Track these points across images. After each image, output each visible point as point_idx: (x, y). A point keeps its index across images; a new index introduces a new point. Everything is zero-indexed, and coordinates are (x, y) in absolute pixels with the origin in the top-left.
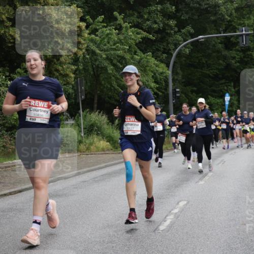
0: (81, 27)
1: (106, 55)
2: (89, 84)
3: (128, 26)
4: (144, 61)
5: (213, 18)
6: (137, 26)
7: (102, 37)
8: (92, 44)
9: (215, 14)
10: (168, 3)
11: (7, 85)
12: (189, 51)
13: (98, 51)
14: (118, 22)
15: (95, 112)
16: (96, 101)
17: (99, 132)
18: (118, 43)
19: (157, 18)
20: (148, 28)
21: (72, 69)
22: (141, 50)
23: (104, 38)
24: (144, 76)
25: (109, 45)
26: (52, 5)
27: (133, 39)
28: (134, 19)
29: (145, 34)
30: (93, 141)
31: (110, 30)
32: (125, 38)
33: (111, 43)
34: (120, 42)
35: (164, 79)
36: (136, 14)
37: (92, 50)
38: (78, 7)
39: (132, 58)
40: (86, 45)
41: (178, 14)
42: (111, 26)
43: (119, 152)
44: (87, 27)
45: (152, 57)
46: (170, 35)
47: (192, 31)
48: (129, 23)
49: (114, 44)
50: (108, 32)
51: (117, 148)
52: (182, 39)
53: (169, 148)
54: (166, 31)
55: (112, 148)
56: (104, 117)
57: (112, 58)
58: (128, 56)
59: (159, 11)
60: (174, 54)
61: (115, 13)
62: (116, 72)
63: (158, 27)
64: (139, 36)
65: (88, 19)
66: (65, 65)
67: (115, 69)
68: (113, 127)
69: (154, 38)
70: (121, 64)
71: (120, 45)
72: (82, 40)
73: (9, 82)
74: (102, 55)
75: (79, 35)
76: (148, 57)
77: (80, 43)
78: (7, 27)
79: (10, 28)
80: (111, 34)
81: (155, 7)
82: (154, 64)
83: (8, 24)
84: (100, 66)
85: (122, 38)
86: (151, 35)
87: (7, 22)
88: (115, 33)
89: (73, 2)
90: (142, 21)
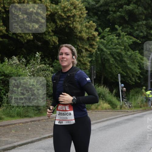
0: (95, 35)
1: (110, 52)
2: (98, 69)
3: (125, 34)
4: (133, 56)
6: (130, 34)
7: (108, 41)
8: (101, 45)
10: (151, 20)
11: (49, 70)
13: (105, 50)
14: (118, 32)
15: (101, 86)
16: (102, 79)
17: (104, 98)
18: (117, 44)
19: (143, 29)
20: (137, 35)
21: (88, 60)
22: (132, 49)
23: (109, 42)
24: (133, 65)
25: (111, 46)
26: (78, 22)
27: (127, 42)
28: (128, 30)
29: (134, 39)
30: (100, 104)
31: (113, 36)
32: (122, 41)
33: (113, 45)
37: (101, 49)
38: (94, 22)
39: (126, 54)
40: (97, 46)
42: (113, 34)
43: (115, 111)
44: (99, 35)
45: (139, 53)
48: (125, 32)
49: (115, 45)
50: (111, 38)
51: (114, 108)
53: (147, 109)
54: (149, 37)
55: (111, 108)
56: (107, 89)
57: (114, 54)
58: (123, 53)
59: (144, 25)
61: (116, 26)
62: (115, 62)
63: (143, 35)
64: (131, 40)
65: (99, 30)
66: (84, 57)
67: (115, 61)
68: (112, 95)
69: (140, 42)
70: (119, 57)
71: (119, 46)
72: (95, 43)
73: (51, 68)
74: (108, 52)
75: (94, 40)
76: (136, 54)
77: (94, 45)
78: (51, 36)
79: (53, 37)
80: (113, 39)
81: (142, 22)
82: (140, 57)
83: (52, 34)
84: (106, 58)
85: (120, 42)
86: (139, 41)
87: (51, 33)
88: (116, 38)
89: (90, 19)
90: (133, 31)
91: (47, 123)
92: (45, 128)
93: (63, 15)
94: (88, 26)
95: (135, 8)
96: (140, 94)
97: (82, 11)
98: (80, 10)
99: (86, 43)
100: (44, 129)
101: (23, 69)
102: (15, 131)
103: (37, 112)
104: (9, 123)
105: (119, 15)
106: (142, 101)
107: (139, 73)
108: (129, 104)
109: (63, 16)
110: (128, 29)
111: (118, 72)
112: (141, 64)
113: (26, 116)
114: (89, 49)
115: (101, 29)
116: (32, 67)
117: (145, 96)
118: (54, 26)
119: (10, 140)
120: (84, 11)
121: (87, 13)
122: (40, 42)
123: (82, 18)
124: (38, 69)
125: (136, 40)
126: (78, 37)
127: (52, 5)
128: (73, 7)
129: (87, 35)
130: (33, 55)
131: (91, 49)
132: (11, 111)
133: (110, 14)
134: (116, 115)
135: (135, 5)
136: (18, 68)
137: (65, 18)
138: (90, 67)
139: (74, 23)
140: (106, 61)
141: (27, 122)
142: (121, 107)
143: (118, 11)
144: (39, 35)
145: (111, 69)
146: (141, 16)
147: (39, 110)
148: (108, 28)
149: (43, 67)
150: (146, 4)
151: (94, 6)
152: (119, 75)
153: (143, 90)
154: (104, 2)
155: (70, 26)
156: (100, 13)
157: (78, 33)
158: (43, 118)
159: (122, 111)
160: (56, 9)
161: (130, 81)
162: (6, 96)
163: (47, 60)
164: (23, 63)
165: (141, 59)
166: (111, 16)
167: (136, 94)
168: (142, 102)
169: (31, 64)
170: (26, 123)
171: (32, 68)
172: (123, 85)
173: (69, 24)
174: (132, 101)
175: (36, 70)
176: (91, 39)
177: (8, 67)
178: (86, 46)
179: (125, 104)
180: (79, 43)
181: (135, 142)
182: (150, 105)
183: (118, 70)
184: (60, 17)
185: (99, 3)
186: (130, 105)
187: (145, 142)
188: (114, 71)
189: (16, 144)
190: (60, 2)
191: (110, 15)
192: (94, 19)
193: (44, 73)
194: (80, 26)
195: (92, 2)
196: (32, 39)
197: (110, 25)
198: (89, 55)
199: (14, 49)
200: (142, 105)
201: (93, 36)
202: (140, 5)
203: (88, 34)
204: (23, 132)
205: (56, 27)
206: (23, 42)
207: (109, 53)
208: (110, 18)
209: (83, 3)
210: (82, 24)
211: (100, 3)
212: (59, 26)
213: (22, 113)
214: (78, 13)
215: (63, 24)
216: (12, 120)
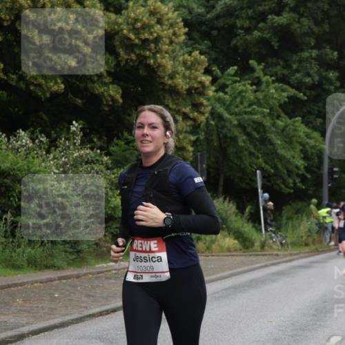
0: (204, 82)
1: (238, 120)
2: (213, 159)
3: (270, 80)
4: (290, 130)
6: (283, 80)
7: (233, 96)
8: (218, 105)
10: (328, 47)
11: (102, 161)
13: (226, 115)
14: (256, 75)
15: (218, 198)
16: (221, 183)
17: (224, 226)
18: (254, 104)
19: (311, 68)
20: (297, 83)
21: (190, 141)
22: (286, 113)
23: (236, 98)
24: (289, 150)
25: (241, 107)
26: (166, 53)
27: (275, 98)
28: (278, 69)
29: (292, 92)
30: (216, 238)
31: (244, 85)
32: (265, 96)
33: (246, 104)
34: (258, 102)
35: (317, 154)
36: (281, 63)
37: (219, 113)
38: (201, 53)
39: (274, 125)
40: (210, 108)
41: (341, 62)
42: (246, 80)
43: (251, 253)
44: (213, 82)
45: (302, 123)
48: (271, 76)
49: (250, 105)
50: (240, 88)
51: (247, 248)
53: (321, 250)
54: (324, 87)
55: (241, 248)
56: (231, 205)
57: (246, 125)
58: (268, 122)
59: (314, 59)
61: (251, 62)
62: (250, 144)
63: (311, 82)
64: (285, 94)
65: (215, 70)
66: (181, 134)
67: (250, 140)
68: (243, 219)
69: (306, 98)
70: (258, 132)
71: (258, 106)
72: (204, 101)
73: (105, 158)
74: (232, 120)
75: (202, 94)
76: (296, 124)
77: (201, 104)
78: (106, 84)
79: (111, 86)
80: (246, 91)
81: (310, 53)
82: (304, 132)
83: (107, 80)
84: (229, 135)
85: (261, 97)
86: (301, 94)
87: (106, 78)
88: (251, 90)
89: (194, 46)
90: (289, 73)
91: (96, 282)
92: (92, 294)
93: (132, 36)
94: (189, 63)
95: (294, 20)
96: (304, 215)
97: (176, 29)
98: (171, 25)
99: (186, 102)
100: (89, 296)
101: (41, 159)
102: (23, 301)
103: (74, 257)
104: (10, 283)
105: (259, 36)
106: (310, 231)
107: (302, 167)
108: (280, 238)
109: (133, 41)
110: (279, 67)
111: (255, 167)
112: (307, 146)
113: (47, 267)
114: (191, 115)
115: (219, 68)
116: (63, 156)
117: (315, 221)
118: (111, 63)
119: (12, 320)
120: (179, 29)
121: (186, 34)
122: (81, 99)
123: (176, 44)
124: (75, 160)
125: (296, 92)
126: (167, 87)
127: (108, 13)
128: (156, 20)
129: (186, 83)
130: (64, 127)
131: (196, 114)
132: (14, 254)
133: (239, 35)
134: (252, 264)
135: (292, 15)
136: (31, 158)
137: (136, 45)
138: (194, 154)
139: (158, 55)
140: (229, 140)
141: (51, 280)
142: (263, 246)
143: (256, 28)
144: (78, 83)
145: (240, 158)
146: (307, 39)
147: (79, 252)
148: (233, 66)
149: (87, 154)
150: (319, 12)
151: (203, 16)
152: (258, 172)
153: (312, 207)
154: (225, 9)
155: (148, 62)
156: (215, 33)
157: (166, 78)
158: (88, 271)
159: (265, 255)
160: (117, 23)
161: (283, 186)
162: (4, 221)
163: (95, 140)
164: (43, 146)
165: (306, 136)
166: (241, 39)
167: (296, 216)
168: (309, 234)
169: (60, 149)
170: (49, 283)
171: (61, 158)
172: (266, 195)
173: (146, 58)
174: (287, 232)
175: (72, 163)
176: (196, 93)
177: (8, 155)
178: (185, 108)
179: (272, 238)
180: (170, 101)
181: (293, 324)
182: (328, 240)
183: (255, 161)
184: (126, 41)
185: (214, 10)
186: (284, 241)
187: (316, 324)
188: (248, 164)
189: (25, 330)
190: (127, 8)
191: (238, 37)
192: (203, 47)
193: (89, 169)
194: (172, 62)
195: (198, 8)
196: (63, 91)
197: (239, 59)
198: (191, 128)
199: (21, 113)
200: (310, 240)
201: (199, 86)
202: (305, 14)
203: (188, 80)
204: (41, 303)
205: (118, 64)
206: (43, 97)
207: (236, 122)
208: (238, 44)
209: (178, 10)
210: (174, 59)
211: (216, 11)
212: (124, 62)
213: (39, 260)
214: (166, 33)
215: (133, 57)
216: (17, 274)
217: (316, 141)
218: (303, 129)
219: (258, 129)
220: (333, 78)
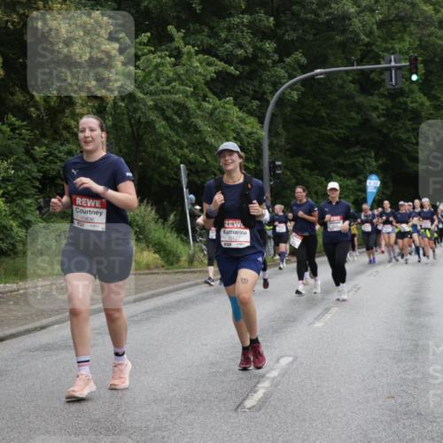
1: (155, 101)
3: (193, 50)
4: (219, 113)
5: (339, 38)
6: (207, 51)
7: (147, 70)
9: (343, 31)
10: (262, 11)
12: (298, 95)
13: (139, 94)
14: (176, 44)
17: (141, 237)
18: (175, 80)
19: (243, 37)
20: (227, 55)
22: (214, 93)
23: (150, 72)
24: (220, 139)
25: (158, 84)
27: (200, 74)
29: (221, 65)
31: (161, 57)
32: (187, 71)
33: (163, 80)
34: (178, 77)
35: (255, 144)
36: (206, 30)
39: (199, 107)
41: (278, 31)
42: (162, 51)
43: (175, 270)
45: (235, 105)
46: (265, 67)
47: (303, 60)
48: (193, 46)
49: (168, 83)
50: (159, 60)
51: (172, 264)
52: (286, 75)
54: (259, 60)
55: (163, 264)
56: (149, 209)
57: (165, 107)
58: (192, 104)
59: (245, 26)
60: (273, 102)
61: (170, 27)
62: (171, 130)
63: (244, 54)
64: (212, 69)
67: (170, 126)
68: (166, 226)
69: (238, 73)
70: (180, 117)
71: (179, 84)
74: (147, 100)
76: (227, 106)
80: (162, 64)
81: (239, 18)
82: (238, 117)
84: (143, 120)
85: (182, 72)
86: (232, 68)
88: (169, 63)
90: (217, 43)
111: (179, 161)
112: (242, 135)
125: (226, 66)
134: (179, 283)
142: (191, 261)
145: (160, 148)
152: (182, 166)
159: (195, 272)
165: (240, 121)
179: (202, 250)
182: (273, 252)
183: (180, 152)
207: (151, 103)
208: (151, 5)
212: (3, 25)
215: (15, 18)
217: (252, 127)
218: (235, 112)
219: (179, 112)
220: (270, 50)
